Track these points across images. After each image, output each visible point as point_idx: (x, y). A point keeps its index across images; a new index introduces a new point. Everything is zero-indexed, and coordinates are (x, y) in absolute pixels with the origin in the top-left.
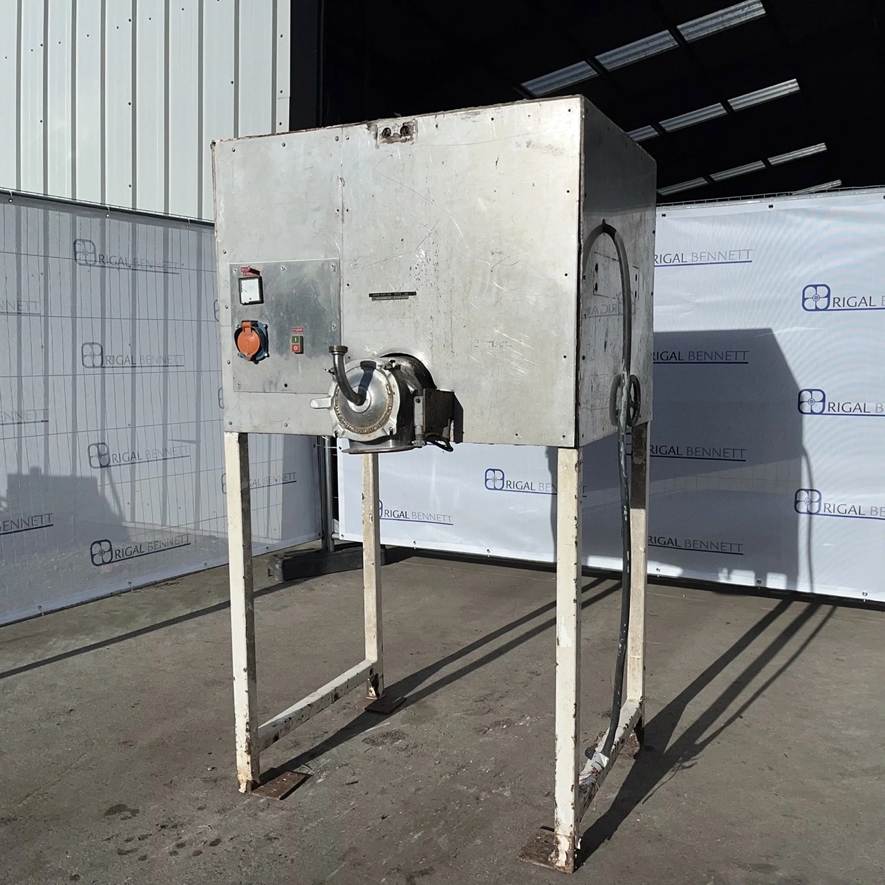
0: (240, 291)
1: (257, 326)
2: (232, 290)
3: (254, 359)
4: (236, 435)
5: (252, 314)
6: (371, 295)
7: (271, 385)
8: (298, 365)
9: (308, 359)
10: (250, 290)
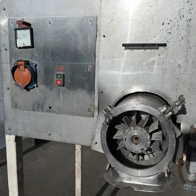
0: (16, 38)
1: (29, 65)
2: (10, 37)
3: (27, 88)
4: (13, 137)
5: (25, 56)
6: (123, 45)
7: (38, 106)
8: (60, 94)
9: (68, 90)
10: (24, 38)
